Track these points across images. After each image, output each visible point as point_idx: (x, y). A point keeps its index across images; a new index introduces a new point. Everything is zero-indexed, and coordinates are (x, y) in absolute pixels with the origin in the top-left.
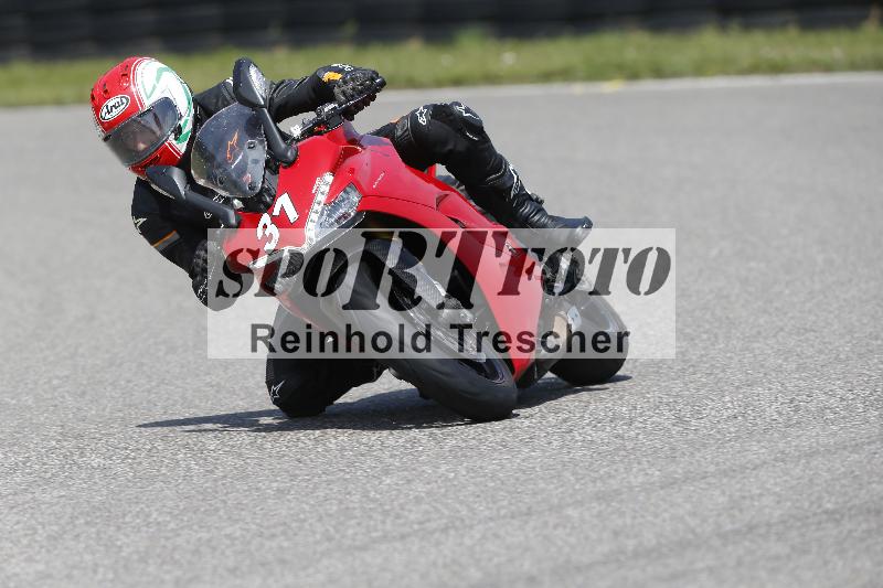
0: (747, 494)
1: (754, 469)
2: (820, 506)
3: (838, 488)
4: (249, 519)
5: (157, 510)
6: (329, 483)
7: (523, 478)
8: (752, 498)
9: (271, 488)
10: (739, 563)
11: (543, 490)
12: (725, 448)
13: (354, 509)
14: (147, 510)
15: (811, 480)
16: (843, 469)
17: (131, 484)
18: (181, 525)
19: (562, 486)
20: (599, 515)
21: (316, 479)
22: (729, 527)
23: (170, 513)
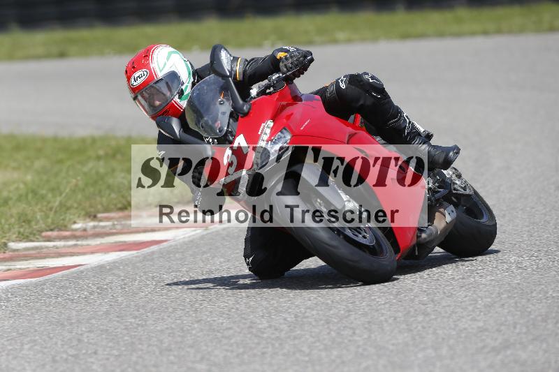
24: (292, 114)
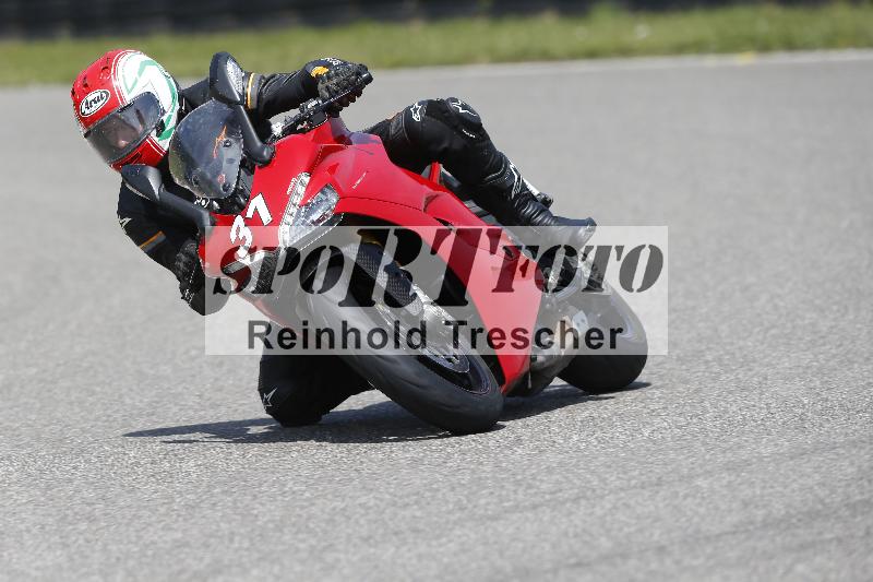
4: (382, 489)
5: (292, 479)
7: (654, 448)
10: (868, 533)
11: (673, 461)
13: (487, 478)
14: (282, 479)
18: (316, 494)
19: (692, 456)
20: (729, 485)
22: (858, 498)
23: (305, 482)
24: (338, 164)
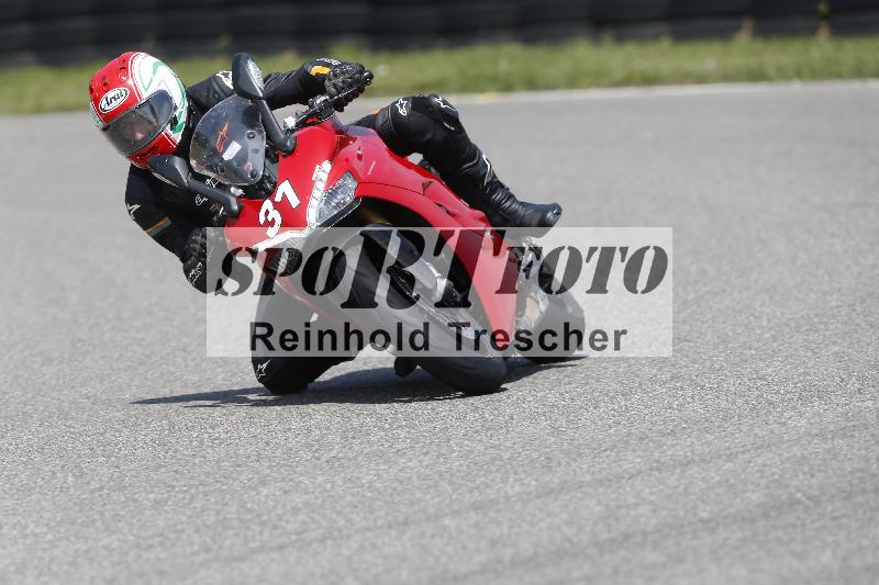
0: (622, 503)
1: (630, 478)
2: (695, 515)
3: (713, 497)
4: (126, 531)
5: (33, 522)
6: (205, 493)
7: (400, 488)
8: (628, 507)
9: (149, 500)
10: (616, 572)
11: (419, 501)
12: (600, 457)
13: (232, 519)
14: (23, 521)
15: (686, 489)
16: (717, 478)
17: (7, 496)
18: (58, 536)
19: (439, 495)
20: (476, 525)
21: (193, 491)
22: (605, 536)
23: (47, 525)
